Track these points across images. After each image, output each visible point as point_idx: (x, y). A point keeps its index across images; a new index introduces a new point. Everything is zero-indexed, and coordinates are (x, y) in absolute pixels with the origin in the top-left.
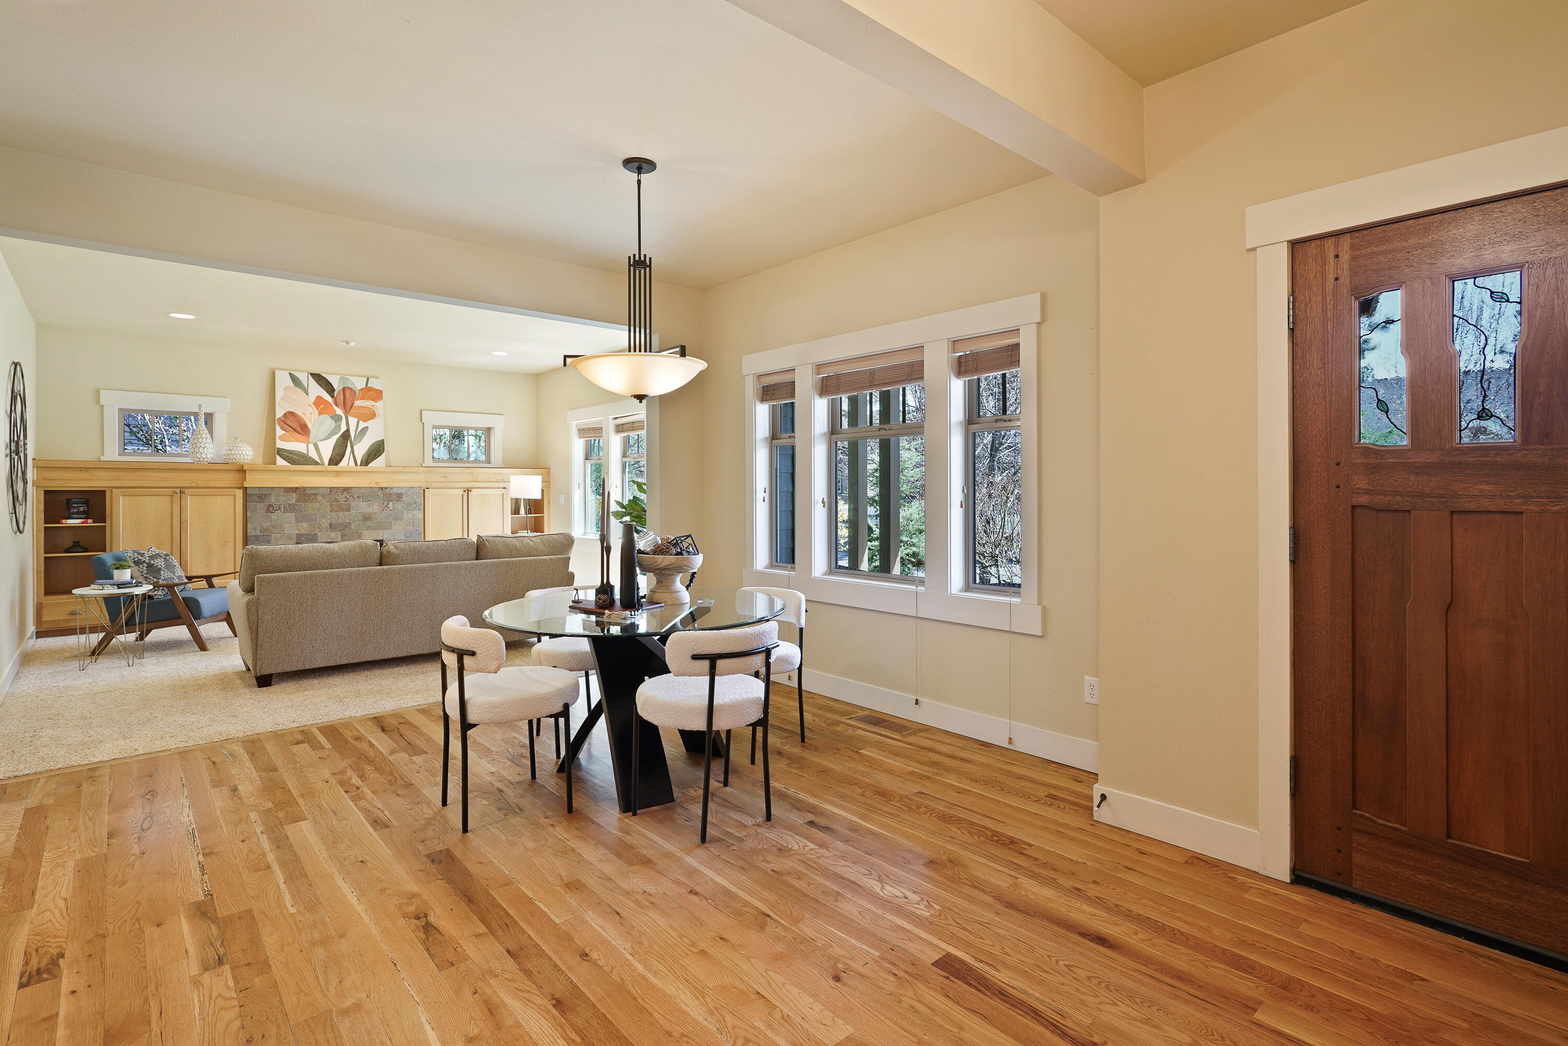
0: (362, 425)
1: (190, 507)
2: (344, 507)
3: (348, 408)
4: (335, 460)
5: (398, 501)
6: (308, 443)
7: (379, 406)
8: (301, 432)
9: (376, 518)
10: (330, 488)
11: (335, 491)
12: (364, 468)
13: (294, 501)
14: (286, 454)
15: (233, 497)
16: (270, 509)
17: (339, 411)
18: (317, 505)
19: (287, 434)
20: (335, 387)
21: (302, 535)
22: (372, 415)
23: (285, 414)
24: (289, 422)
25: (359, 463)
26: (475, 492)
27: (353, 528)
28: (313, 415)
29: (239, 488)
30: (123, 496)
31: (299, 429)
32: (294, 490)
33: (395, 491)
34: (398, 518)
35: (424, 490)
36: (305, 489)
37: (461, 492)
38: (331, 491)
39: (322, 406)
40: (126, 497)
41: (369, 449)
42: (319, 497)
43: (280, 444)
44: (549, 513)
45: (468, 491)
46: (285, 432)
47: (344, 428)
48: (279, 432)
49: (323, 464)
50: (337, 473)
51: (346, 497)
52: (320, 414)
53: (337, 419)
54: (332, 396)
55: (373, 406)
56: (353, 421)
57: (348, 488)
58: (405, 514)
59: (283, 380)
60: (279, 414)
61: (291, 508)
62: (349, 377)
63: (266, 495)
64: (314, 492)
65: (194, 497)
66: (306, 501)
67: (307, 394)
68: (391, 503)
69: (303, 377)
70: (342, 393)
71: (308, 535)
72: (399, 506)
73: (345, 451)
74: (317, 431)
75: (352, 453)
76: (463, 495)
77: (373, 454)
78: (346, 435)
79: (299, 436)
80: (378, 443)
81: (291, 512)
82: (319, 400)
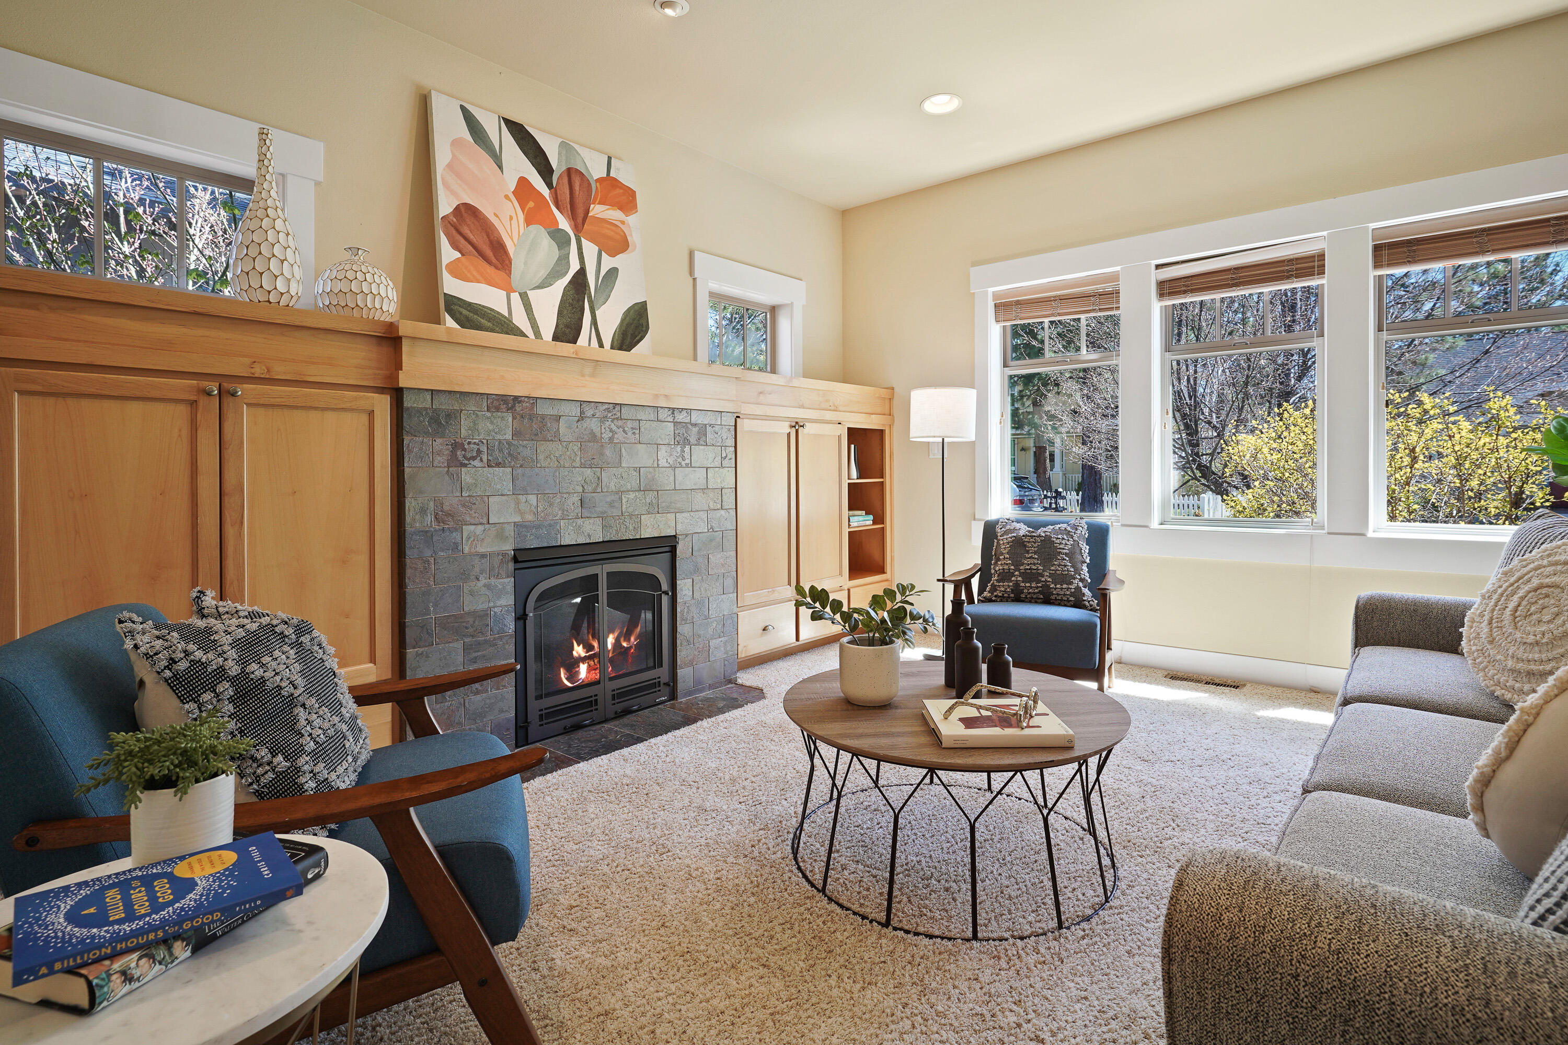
1: (249, 442)
2: (607, 452)
3: (579, 219)
4: (563, 337)
5: (700, 441)
6: (509, 290)
7: (632, 225)
8: (494, 260)
9: (662, 483)
11: (590, 409)
12: (618, 359)
13: (509, 434)
14: (465, 312)
15: (364, 418)
16: (458, 454)
17: (564, 224)
18: (555, 447)
19: (464, 259)
20: (553, 162)
22: (622, 243)
23: (457, 208)
24: (466, 231)
25: (610, 347)
28: (514, 221)
29: (380, 390)
30: (21, 393)
31: (489, 253)
35: (735, 420)
39: (531, 204)
40: (36, 401)
43: (451, 286)
45: (797, 426)
46: (458, 255)
47: (575, 266)
49: (541, 340)
52: (528, 222)
53: (562, 240)
54: (549, 185)
55: (622, 222)
56: (590, 249)
59: (447, 120)
60: (445, 206)
61: (503, 454)
62: (576, 146)
63: (449, 416)
65: (261, 411)
67: (500, 169)
68: (688, 448)
69: (491, 126)
70: (566, 180)
73: (581, 319)
74: (526, 263)
75: (594, 322)
76: (789, 435)
77: (630, 331)
78: (580, 280)
79: (490, 270)
80: (636, 308)
81: (504, 464)
82: (524, 188)
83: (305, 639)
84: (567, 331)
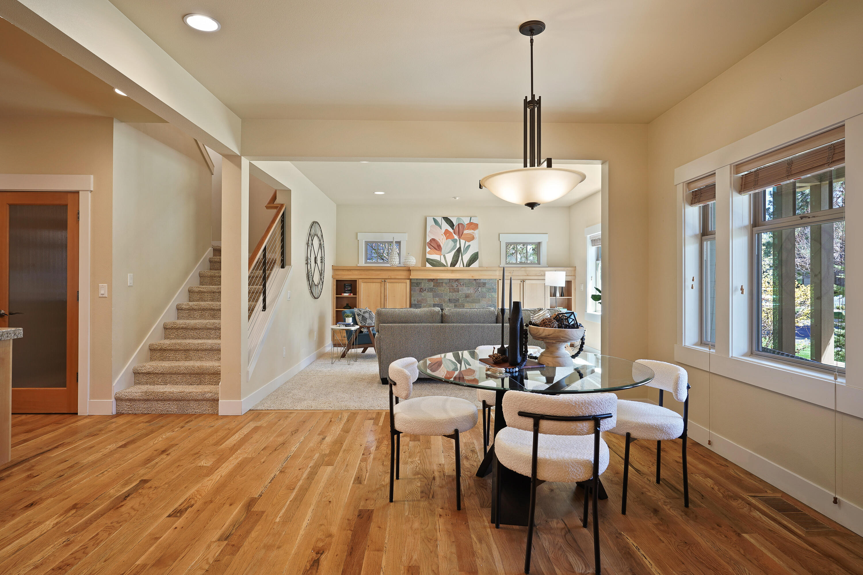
0: (467, 244)
1: (388, 288)
2: (456, 289)
3: (460, 234)
4: (453, 264)
5: (484, 287)
6: (441, 255)
7: (476, 233)
8: (438, 249)
9: (472, 297)
10: (449, 279)
11: (452, 281)
12: (468, 268)
13: (432, 286)
14: (430, 261)
15: (405, 284)
16: (422, 290)
17: (456, 237)
18: (443, 288)
19: (431, 250)
20: (455, 224)
22: (473, 238)
23: (431, 240)
24: (432, 244)
25: (465, 265)
26: (527, 282)
27: (460, 301)
28: (443, 240)
29: (408, 279)
31: (437, 248)
32: (432, 280)
33: (482, 281)
34: (484, 297)
35: (498, 281)
36: (437, 279)
37: (519, 282)
38: (449, 281)
39: (448, 235)
40: (364, 283)
41: (470, 258)
42: (444, 284)
43: (428, 256)
44: (575, 296)
45: (523, 281)
47: (458, 246)
48: (428, 250)
49: (447, 266)
50: (453, 271)
51: (457, 285)
52: (447, 239)
53: (455, 241)
54: (453, 229)
55: (473, 233)
56: (463, 242)
57: (458, 279)
58: (487, 295)
59: (430, 222)
60: (428, 240)
61: (431, 290)
62: (461, 218)
63: (420, 283)
64: (441, 281)
65: (390, 283)
66: (437, 286)
67: (441, 229)
68: (480, 288)
69: (439, 220)
70: (458, 227)
71: (438, 305)
72: (484, 290)
73: (458, 259)
74: (445, 248)
75: (462, 260)
76: (520, 284)
77: (472, 260)
78: (459, 250)
79: (437, 252)
80: (475, 254)
81: (431, 292)
82: (447, 232)
83: (370, 313)
84: (454, 262)
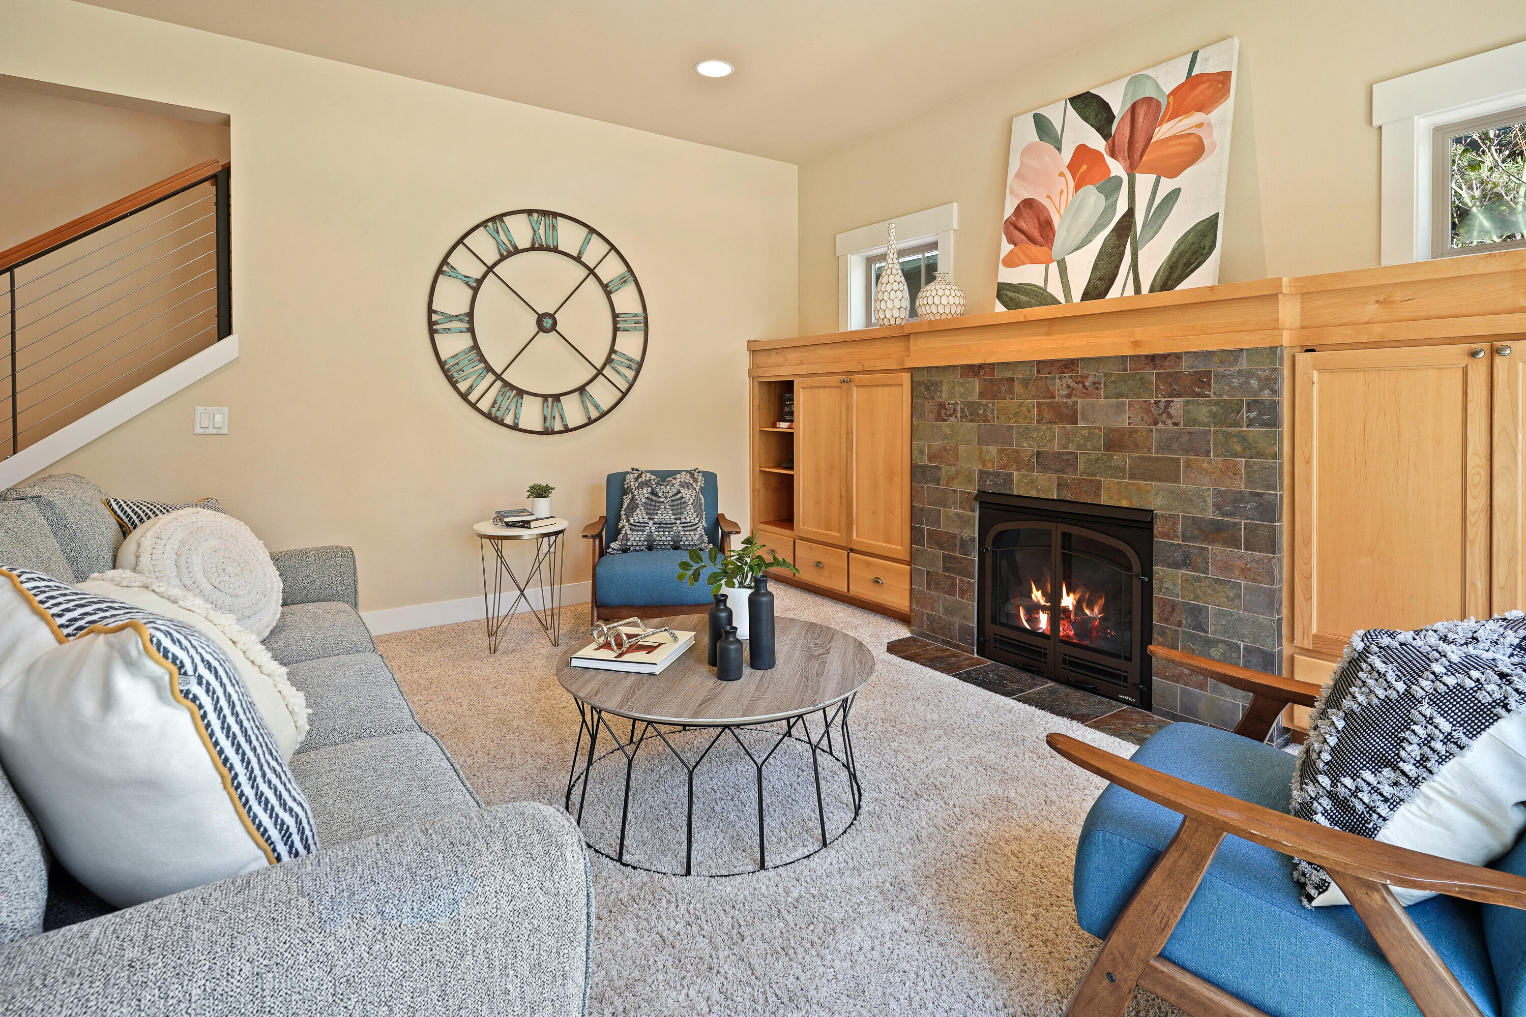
0: (1167, 185)
1: (858, 406)
2: (1065, 410)
3: (1137, 152)
4: (1096, 288)
5: (1200, 394)
6: (1048, 262)
7: (1215, 120)
8: (1040, 239)
9: (1138, 445)
10: (1039, 362)
12: (1156, 303)
13: (975, 398)
14: (1010, 294)
15: (901, 390)
16: (942, 413)
17: (1116, 168)
18: (1011, 404)
19: (1017, 249)
20: (1119, 106)
21: (988, 474)
22: (1195, 152)
23: (1019, 207)
24: (1023, 225)
25: (1144, 288)
27: (1083, 466)
28: (1064, 195)
29: (905, 370)
31: (1036, 234)
32: (974, 370)
34: (1197, 447)
38: (1038, 371)
39: (1085, 167)
41: (1174, 251)
42: (1017, 388)
43: (1005, 275)
46: (1012, 246)
47: (1122, 207)
48: (1005, 249)
49: (1064, 303)
51: (1068, 386)
52: (1078, 188)
53: (1110, 188)
54: (1106, 135)
55: (1201, 125)
56: (1145, 182)
59: (1026, 131)
60: (1010, 210)
61: (972, 412)
62: (1149, 71)
64: (1008, 375)
65: (860, 389)
66: (995, 396)
67: (1059, 149)
68: (1177, 402)
69: (1057, 113)
70: (1129, 119)
71: (998, 475)
73: (1117, 267)
74: (1069, 230)
75: (1134, 265)
77: (1184, 260)
78: (1126, 226)
79: (1034, 249)
80: (1199, 228)
81: (972, 421)
82: (1082, 151)
84: (1099, 284)
